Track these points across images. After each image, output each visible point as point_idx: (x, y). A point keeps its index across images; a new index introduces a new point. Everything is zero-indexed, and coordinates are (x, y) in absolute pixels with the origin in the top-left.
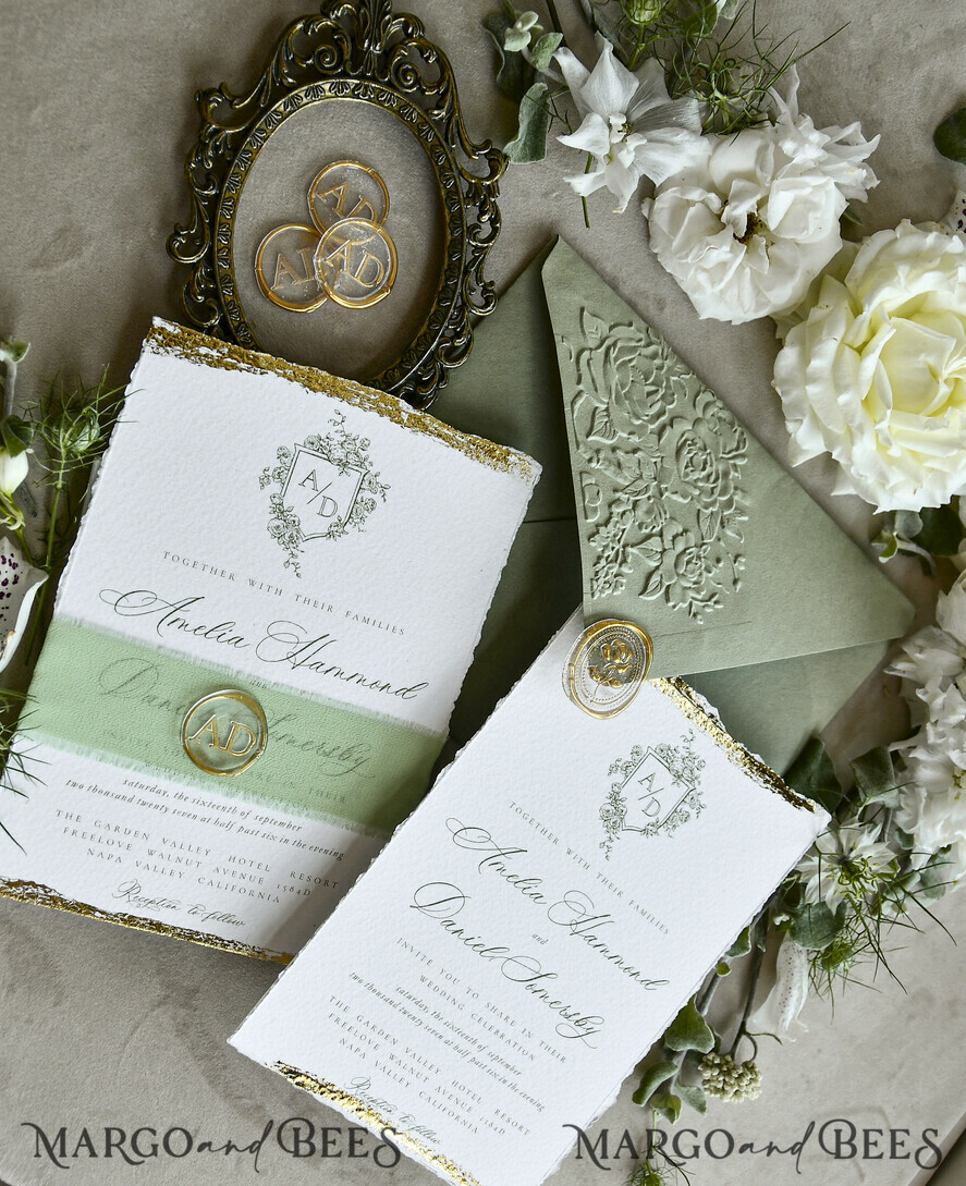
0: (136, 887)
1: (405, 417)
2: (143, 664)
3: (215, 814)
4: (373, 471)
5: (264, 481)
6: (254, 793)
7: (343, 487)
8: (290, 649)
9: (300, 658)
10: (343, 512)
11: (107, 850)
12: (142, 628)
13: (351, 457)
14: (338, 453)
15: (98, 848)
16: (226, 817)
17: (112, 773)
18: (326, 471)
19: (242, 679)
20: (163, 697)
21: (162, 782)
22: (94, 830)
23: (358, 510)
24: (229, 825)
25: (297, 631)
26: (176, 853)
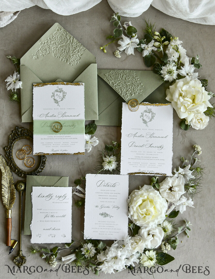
0: (53, 149)
1: (65, 84)
2: (45, 122)
3: (60, 138)
4: (64, 91)
5: (52, 97)
6: (64, 134)
7: (61, 95)
8: (62, 115)
9: (63, 116)
10: (62, 97)
11: (48, 146)
12: (44, 118)
13: (61, 91)
14: (59, 91)
15: (47, 146)
16: (61, 138)
17: (45, 136)
18: (58, 93)
19: (57, 121)
20: (49, 126)
21: (52, 136)
22: (46, 144)
23: (64, 96)
24: (62, 139)
25: (62, 113)
26: (56, 144)
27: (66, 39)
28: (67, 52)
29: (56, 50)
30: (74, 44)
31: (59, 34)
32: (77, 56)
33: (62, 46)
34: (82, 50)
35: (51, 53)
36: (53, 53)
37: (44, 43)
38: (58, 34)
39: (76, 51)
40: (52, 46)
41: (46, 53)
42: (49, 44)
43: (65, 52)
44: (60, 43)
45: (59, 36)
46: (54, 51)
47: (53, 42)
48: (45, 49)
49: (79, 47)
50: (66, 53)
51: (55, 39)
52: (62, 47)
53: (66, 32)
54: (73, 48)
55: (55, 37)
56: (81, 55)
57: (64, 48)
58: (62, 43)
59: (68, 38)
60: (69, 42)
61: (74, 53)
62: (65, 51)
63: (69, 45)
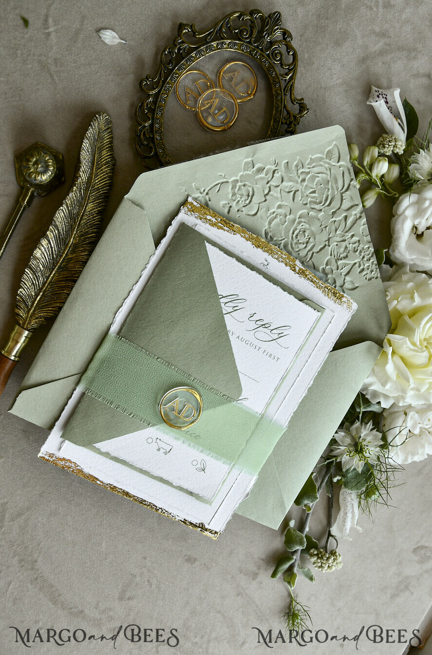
27: (336, 204)
28: (315, 250)
29: (283, 220)
30: (353, 236)
31: (324, 170)
32: (338, 284)
33: (313, 217)
34: (364, 273)
35: (261, 218)
36: (267, 223)
37: (260, 170)
38: (321, 165)
39: (346, 265)
40: (279, 195)
41: (244, 209)
42: (275, 184)
43: (307, 243)
44: (310, 202)
45: (320, 175)
46: (276, 217)
47: (291, 183)
48: (251, 194)
49: (363, 257)
50: (309, 248)
51: (304, 180)
52: (310, 220)
53: (352, 180)
54: (342, 249)
55: (307, 170)
56: (350, 287)
57: (313, 228)
58: (318, 207)
59: (346, 204)
60: (340, 221)
61: (334, 268)
62: (311, 240)
63: (333, 228)
